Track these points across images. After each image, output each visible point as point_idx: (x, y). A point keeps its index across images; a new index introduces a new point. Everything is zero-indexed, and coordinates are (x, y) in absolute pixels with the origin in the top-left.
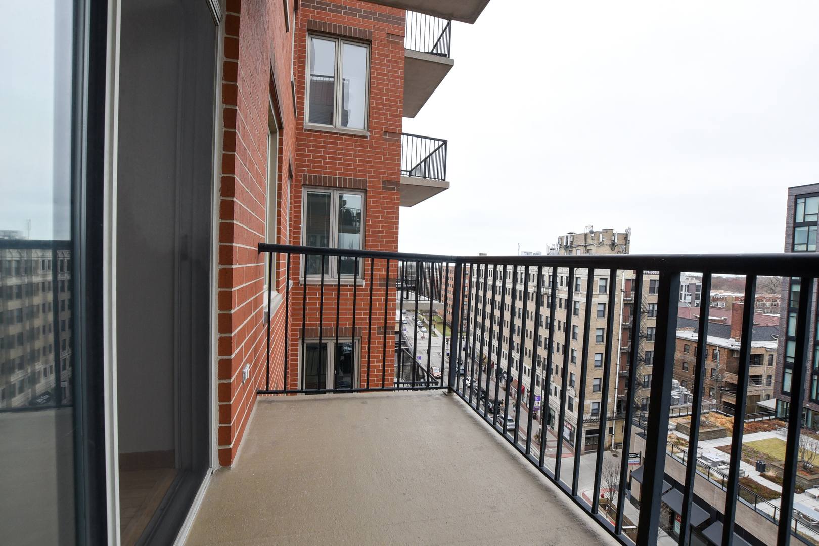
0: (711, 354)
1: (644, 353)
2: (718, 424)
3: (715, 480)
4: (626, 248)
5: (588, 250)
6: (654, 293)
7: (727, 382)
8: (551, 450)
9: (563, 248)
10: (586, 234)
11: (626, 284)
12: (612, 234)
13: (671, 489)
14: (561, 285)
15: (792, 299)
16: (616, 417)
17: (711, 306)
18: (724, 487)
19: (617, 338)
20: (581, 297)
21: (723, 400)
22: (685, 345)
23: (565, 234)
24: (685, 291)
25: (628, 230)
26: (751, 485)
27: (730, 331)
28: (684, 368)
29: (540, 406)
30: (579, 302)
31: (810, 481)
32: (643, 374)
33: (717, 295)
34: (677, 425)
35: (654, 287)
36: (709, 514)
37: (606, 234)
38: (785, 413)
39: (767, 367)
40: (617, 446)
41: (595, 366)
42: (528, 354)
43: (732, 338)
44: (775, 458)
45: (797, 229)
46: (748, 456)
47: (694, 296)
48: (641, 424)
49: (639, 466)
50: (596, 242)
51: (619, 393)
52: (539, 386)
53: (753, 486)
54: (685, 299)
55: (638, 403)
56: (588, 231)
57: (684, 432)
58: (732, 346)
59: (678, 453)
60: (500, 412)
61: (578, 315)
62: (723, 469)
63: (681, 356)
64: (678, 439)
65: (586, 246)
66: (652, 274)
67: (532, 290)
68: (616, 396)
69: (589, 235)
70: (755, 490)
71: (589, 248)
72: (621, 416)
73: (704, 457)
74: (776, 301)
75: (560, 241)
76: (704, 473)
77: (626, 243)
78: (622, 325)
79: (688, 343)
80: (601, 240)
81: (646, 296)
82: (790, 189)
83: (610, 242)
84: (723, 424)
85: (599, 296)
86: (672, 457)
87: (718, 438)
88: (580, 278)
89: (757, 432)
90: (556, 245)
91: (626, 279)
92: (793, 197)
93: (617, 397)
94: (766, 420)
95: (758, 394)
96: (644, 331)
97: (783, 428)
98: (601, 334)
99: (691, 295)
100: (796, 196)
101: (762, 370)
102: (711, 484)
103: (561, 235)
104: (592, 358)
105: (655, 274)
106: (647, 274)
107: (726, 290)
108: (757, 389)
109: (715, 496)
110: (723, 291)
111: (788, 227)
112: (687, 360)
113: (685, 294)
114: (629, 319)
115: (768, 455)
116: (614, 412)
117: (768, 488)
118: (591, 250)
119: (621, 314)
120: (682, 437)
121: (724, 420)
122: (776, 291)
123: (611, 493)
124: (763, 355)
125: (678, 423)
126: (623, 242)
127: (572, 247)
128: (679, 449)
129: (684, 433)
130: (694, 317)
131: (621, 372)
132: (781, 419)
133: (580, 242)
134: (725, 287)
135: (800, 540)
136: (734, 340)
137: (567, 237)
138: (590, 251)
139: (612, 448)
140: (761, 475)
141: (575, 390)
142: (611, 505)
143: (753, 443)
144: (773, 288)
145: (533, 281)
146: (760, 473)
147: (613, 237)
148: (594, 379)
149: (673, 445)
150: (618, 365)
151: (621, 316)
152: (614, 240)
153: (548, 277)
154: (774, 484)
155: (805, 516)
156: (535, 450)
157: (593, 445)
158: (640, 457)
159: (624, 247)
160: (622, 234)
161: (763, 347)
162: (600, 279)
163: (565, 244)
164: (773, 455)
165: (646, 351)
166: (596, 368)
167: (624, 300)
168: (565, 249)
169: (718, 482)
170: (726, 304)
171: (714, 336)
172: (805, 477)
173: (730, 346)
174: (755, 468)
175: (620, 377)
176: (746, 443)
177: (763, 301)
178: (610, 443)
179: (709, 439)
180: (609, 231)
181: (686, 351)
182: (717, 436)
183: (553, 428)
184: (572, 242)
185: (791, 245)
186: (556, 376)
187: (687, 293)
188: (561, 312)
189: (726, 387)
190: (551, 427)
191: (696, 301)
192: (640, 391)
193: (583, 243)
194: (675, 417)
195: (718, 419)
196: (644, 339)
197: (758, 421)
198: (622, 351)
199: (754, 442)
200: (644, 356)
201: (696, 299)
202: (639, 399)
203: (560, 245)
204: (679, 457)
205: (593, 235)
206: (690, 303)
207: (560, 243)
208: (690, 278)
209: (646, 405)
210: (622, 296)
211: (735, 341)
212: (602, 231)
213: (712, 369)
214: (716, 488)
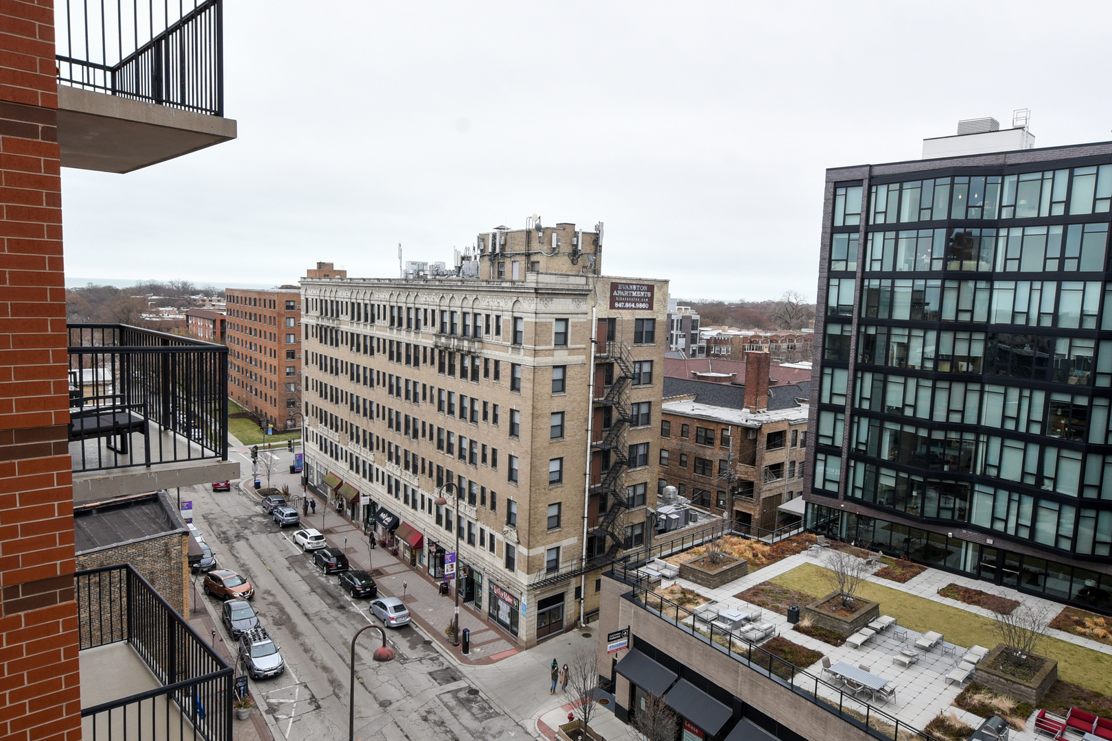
0: (719, 436)
1: (627, 450)
2: (736, 555)
3: (738, 654)
4: (595, 260)
5: (533, 263)
6: (642, 342)
7: (740, 479)
8: (479, 650)
9: (486, 259)
10: (529, 232)
11: (599, 327)
12: (573, 233)
13: (676, 681)
14: (487, 332)
15: (827, 346)
16: (586, 567)
17: (712, 352)
18: (751, 662)
19: (586, 427)
20: (524, 355)
21: (735, 508)
22: (683, 425)
23: (489, 229)
24: (677, 330)
25: (599, 227)
26: (784, 648)
27: (743, 396)
28: (682, 463)
29: (455, 571)
30: (520, 365)
31: (852, 623)
32: (626, 485)
33: (720, 334)
34: (680, 569)
35: (642, 333)
36: (732, 710)
37: (562, 233)
38: (815, 520)
39: (790, 450)
40: (588, 618)
41: (551, 482)
42: (427, 471)
43: (746, 407)
44: (808, 596)
45: (836, 236)
46: (777, 600)
47: (689, 337)
48: (627, 576)
49: (627, 651)
50: (545, 248)
51: (589, 526)
52: (451, 531)
53: (787, 649)
54: (676, 344)
55: (620, 537)
56: (532, 226)
57: (691, 578)
58: (747, 421)
59: (685, 617)
60: (378, 594)
61: (518, 390)
62: (747, 632)
63: (677, 444)
64: (684, 591)
65: (528, 255)
66: (639, 309)
67: (431, 342)
68: (585, 531)
69: (535, 235)
70: (789, 657)
71: (534, 258)
72: (593, 565)
73: (721, 616)
74: (793, 341)
75: (482, 244)
76: (723, 645)
77: (596, 250)
78: (593, 402)
79: (687, 422)
80: (554, 245)
81: (629, 348)
82: (829, 172)
83: (569, 249)
84: (741, 554)
85: (556, 353)
86: (676, 626)
87: (736, 578)
88: (521, 318)
89: (784, 558)
90: (472, 249)
91: (599, 319)
92: (832, 185)
93: (587, 533)
94: (793, 535)
95: (778, 492)
96: (628, 411)
97: (815, 545)
98: (560, 424)
99: (684, 336)
100: (835, 182)
101: (784, 454)
102: (734, 661)
103: (483, 232)
104: (545, 469)
105: (642, 309)
106: (632, 308)
107: (730, 326)
108: (778, 485)
109: (740, 679)
110: (727, 327)
111: (824, 232)
112: (686, 450)
113: (677, 335)
114: (603, 392)
115: (800, 593)
116: (582, 559)
117: (804, 648)
118: (538, 262)
119: (591, 384)
120: (689, 588)
121: (742, 546)
122: (792, 325)
123: (585, 710)
124: (785, 431)
125: (681, 564)
126: (590, 249)
127: (503, 255)
128: (686, 610)
129: (690, 580)
130: (692, 376)
131: (593, 487)
132: (810, 531)
133: (517, 248)
134: (729, 320)
135: (846, 721)
136: (748, 410)
137: (494, 236)
138: (536, 265)
139: (580, 624)
140: (795, 629)
141: (517, 532)
142: (586, 731)
143: (781, 577)
144: (789, 321)
145: (433, 325)
146: (792, 625)
147: (575, 239)
148: (549, 505)
149: (678, 607)
150: (588, 476)
151: (591, 387)
152: (576, 246)
153: (461, 316)
154: (811, 638)
155: (850, 682)
156: (449, 658)
157: (549, 625)
158: (628, 636)
159: (592, 258)
160: (589, 233)
161: (785, 420)
162: (557, 320)
163: (490, 250)
164: (806, 590)
165: (630, 446)
166: (553, 486)
167: (595, 357)
168: (490, 260)
169: (742, 655)
170: (731, 350)
171: (722, 406)
172: (844, 619)
173: (744, 422)
174: (786, 618)
175: (590, 497)
176: (772, 579)
177: (777, 342)
178: (577, 616)
179: (725, 583)
180: (568, 229)
181: (685, 434)
182: (736, 575)
183: (480, 607)
184: (503, 247)
185: (827, 261)
186: (483, 509)
187: (679, 333)
188: (487, 386)
189: (738, 487)
190: (476, 605)
191: (692, 346)
192: (621, 515)
193: (522, 249)
194: (677, 553)
195: (735, 547)
196: (627, 424)
197: (784, 540)
198: (594, 450)
199: (782, 574)
200: (626, 454)
201: (692, 343)
202: (620, 529)
203: (482, 251)
204: (686, 625)
205: (541, 234)
206: (684, 350)
207: (482, 248)
208: (683, 308)
209: (631, 537)
210: (593, 350)
211: (751, 412)
212: (555, 226)
213: (720, 460)
214: (741, 666)
